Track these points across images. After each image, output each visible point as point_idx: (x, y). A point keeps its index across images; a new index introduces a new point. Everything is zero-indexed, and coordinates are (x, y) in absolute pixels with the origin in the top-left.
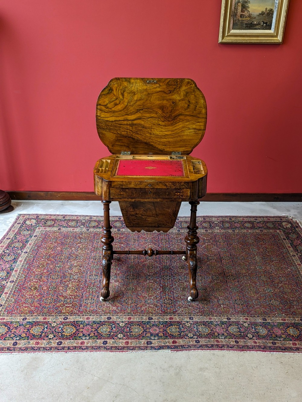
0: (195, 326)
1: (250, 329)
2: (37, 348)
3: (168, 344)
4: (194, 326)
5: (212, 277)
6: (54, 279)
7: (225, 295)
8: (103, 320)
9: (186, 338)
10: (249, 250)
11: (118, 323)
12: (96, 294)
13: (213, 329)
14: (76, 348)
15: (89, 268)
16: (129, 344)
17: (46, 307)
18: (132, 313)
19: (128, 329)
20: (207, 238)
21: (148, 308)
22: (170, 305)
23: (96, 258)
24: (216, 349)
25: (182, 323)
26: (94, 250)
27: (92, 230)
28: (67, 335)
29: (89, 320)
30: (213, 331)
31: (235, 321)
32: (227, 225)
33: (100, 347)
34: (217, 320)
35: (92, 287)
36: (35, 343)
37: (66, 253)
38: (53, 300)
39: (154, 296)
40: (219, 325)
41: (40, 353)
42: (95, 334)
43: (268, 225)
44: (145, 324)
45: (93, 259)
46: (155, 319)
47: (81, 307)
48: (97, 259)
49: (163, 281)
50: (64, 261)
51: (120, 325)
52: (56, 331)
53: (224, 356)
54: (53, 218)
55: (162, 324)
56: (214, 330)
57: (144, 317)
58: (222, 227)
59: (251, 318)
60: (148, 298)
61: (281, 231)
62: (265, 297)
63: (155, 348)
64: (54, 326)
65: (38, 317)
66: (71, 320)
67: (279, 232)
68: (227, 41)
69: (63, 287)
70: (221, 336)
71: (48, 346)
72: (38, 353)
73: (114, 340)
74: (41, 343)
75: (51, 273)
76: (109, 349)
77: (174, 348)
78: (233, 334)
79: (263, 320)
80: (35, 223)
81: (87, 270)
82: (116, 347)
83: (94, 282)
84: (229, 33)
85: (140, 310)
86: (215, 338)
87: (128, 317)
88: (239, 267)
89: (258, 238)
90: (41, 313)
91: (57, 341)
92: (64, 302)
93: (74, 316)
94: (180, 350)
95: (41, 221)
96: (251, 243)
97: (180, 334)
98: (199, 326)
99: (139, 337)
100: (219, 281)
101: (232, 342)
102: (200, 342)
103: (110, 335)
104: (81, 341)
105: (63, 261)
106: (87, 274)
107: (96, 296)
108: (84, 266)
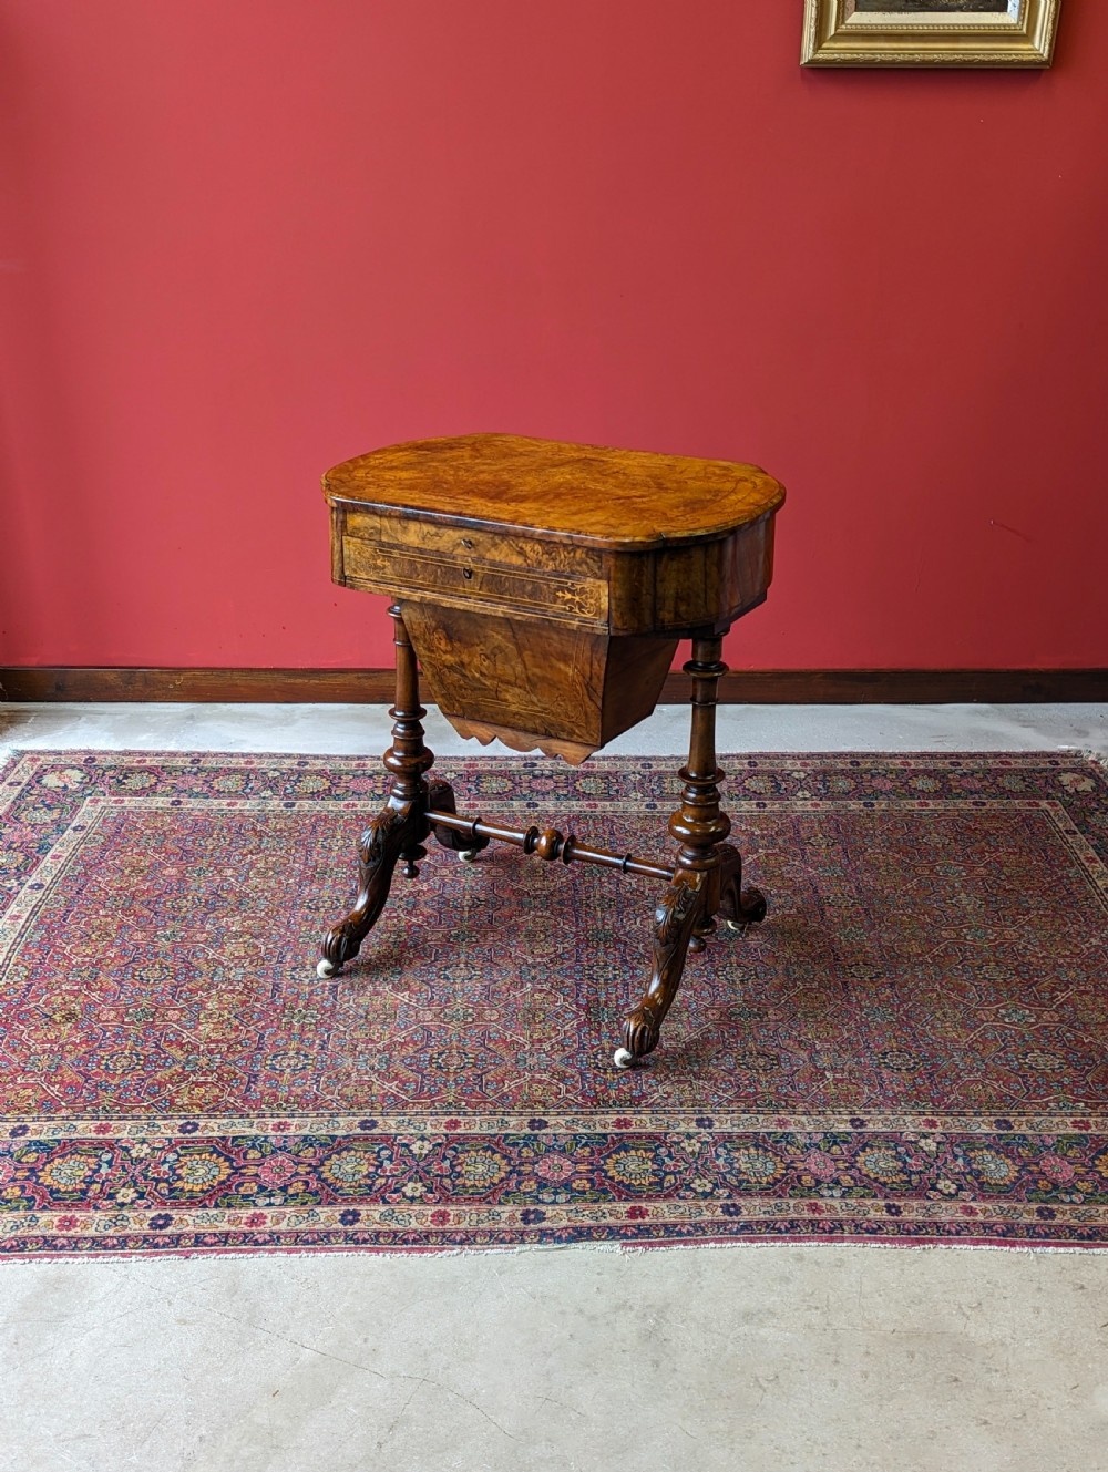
0: (721, 1150)
1: (946, 1162)
2: (65, 1241)
3: (610, 1220)
4: (716, 1151)
5: (787, 970)
6: (148, 981)
7: (841, 1034)
8: (345, 1134)
9: (683, 1198)
10: (931, 870)
11: (405, 1141)
12: (315, 1035)
13: (792, 1162)
14: (227, 1238)
16: (449, 1220)
17: (110, 1085)
18: (464, 1104)
19: (447, 1164)
20: (765, 832)
21: (530, 1087)
22: (617, 1073)
23: (321, 904)
24: (809, 1239)
25: (668, 1140)
26: (313, 876)
27: (306, 804)
28: (191, 1191)
29: (284, 1134)
30: (795, 1169)
31: (884, 1129)
32: (842, 784)
33: (329, 1233)
34: (809, 1129)
35: (300, 1011)
36: (59, 1221)
37: (199, 887)
38: (142, 1057)
39: (554, 1041)
40: (819, 1148)
41: (76, 1261)
42: (308, 1186)
43: (1005, 782)
44: (515, 1144)
45: (310, 908)
46: (558, 1125)
47: (253, 1083)
48: (322, 910)
49: (590, 986)
50: (190, 916)
51: (411, 1151)
52: (146, 1178)
53: (840, 1263)
54: (149, 762)
55: (586, 1145)
56: (800, 1166)
57: (511, 1119)
58: (823, 791)
59: (948, 1119)
60: (527, 1047)
61: (1054, 805)
62: (1003, 1041)
63: (558, 1233)
64: (142, 1155)
65: (75, 1123)
66: (211, 1134)
67: (1049, 808)
68: (836, 56)
69: (182, 1010)
70: (829, 1188)
71: (111, 1232)
72: (70, 1260)
73: (387, 1208)
74: (82, 1222)
75: (134, 958)
76: (365, 1241)
77: (633, 1234)
78: (877, 1178)
79: (999, 1127)
80: (81, 783)
81: (282, 947)
82: (395, 1232)
83: (311, 993)
84: (843, 23)
85: (495, 1091)
86: (802, 1197)
87: (448, 1119)
88: (894, 932)
89: (964, 832)
90: (88, 1109)
91: (152, 1214)
92: (183, 1068)
93: (224, 1117)
94: (661, 1244)
95: (103, 775)
96: (940, 846)
97: (660, 1183)
98: (738, 1149)
99: (492, 1193)
100: (815, 985)
101: (872, 1212)
102: (743, 1210)
103: (370, 1187)
104: (251, 1212)
105: (185, 918)
106: (281, 962)
107: (317, 1042)
108: (271, 934)
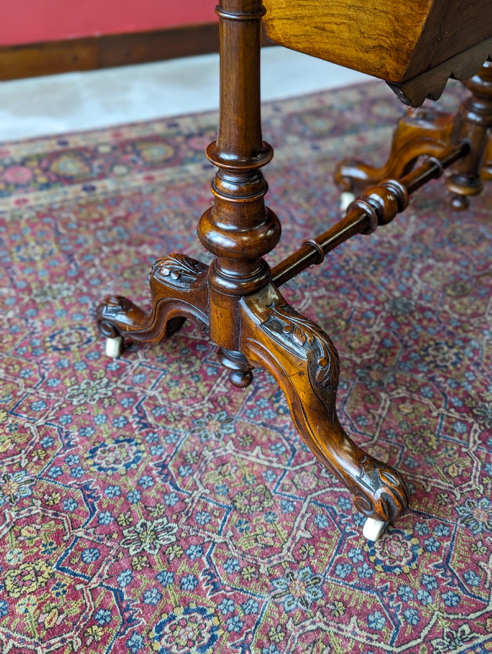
12: (190, 566)
15: (61, 408)
18: (466, 628)
26: (34, 302)
35: (144, 525)
45: (56, 349)
48: (74, 348)
81: (57, 420)
83: (139, 485)
106: (68, 446)
107: (201, 577)
108: (30, 402)
